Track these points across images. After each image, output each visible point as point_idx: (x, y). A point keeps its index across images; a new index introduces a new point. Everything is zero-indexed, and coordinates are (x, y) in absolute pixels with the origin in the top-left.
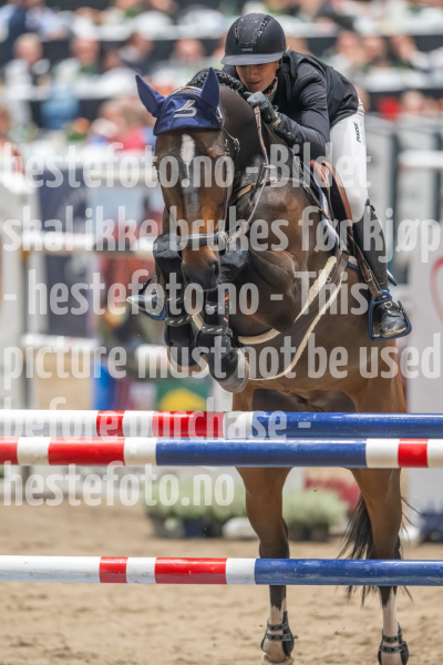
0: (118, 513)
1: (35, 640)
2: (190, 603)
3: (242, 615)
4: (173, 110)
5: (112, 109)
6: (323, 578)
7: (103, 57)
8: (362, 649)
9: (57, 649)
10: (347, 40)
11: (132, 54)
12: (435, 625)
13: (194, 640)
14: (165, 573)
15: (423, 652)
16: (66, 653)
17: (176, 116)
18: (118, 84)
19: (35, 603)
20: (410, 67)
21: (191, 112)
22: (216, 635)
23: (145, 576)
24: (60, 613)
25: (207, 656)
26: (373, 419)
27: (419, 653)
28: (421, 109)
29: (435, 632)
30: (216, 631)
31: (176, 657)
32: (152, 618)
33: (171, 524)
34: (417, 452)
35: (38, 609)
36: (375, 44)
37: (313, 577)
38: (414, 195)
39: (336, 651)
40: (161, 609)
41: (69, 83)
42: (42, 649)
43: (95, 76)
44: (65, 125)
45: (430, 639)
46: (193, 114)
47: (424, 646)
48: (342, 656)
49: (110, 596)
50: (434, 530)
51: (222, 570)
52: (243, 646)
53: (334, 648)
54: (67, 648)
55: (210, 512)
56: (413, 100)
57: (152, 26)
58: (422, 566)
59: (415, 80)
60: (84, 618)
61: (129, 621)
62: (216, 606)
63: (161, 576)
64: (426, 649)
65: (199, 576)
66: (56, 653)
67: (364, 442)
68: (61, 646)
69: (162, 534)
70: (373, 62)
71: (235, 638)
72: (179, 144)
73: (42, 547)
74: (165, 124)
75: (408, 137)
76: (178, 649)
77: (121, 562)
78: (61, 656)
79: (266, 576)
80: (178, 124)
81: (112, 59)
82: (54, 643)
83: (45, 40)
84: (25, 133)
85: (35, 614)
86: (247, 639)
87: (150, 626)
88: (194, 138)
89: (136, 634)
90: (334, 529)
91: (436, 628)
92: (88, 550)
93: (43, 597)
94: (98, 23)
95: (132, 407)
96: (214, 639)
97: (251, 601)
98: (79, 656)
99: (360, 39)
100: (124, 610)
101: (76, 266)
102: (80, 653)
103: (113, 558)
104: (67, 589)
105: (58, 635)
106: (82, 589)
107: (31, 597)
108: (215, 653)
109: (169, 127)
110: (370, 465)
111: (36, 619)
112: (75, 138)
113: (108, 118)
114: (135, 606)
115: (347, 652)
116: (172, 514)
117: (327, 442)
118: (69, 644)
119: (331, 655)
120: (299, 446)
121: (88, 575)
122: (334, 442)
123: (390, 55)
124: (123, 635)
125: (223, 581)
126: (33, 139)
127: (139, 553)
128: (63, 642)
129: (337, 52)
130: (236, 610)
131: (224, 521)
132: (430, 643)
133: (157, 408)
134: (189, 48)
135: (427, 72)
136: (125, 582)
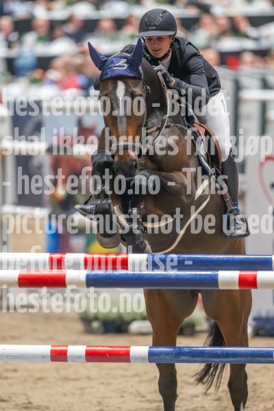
0: (62, 318)
1: (10, 398)
2: (107, 374)
3: (140, 382)
4: (112, 65)
5: (58, 63)
6: (192, 359)
7: (52, 30)
8: (216, 403)
9: (24, 404)
10: (206, 19)
11: (70, 28)
12: (261, 388)
13: (110, 398)
14: (92, 356)
15: (254, 405)
16: (30, 406)
17: (114, 68)
18: (62, 48)
19: (10, 375)
20: (246, 36)
21: (124, 66)
22: (124, 395)
23: (79, 357)
24: (26, 380)
25: (118, 408)
26: (223, 258)
27: (251, 406)
28: (253, 63)
29: (262, 393)
30: (123, 392)
31: (99, 408)
32: (83, 384)
33: (95, 325)
34: (250, 279)
35: (12, 378)
36: (223, 22)
37: (185, 358)
38: (248, 117)
39: (200, 405)
40: (89, 378)
41: (31, 47)
42: (14, 403)
43: (47, 43)
44: (28, 74)
45: (259, 397)
46: (126, 68)
47: (255, 401)
48: (203, 407)
49: (57, 370)
50: (262, 328)
51: (127, 354)
52: (141, 401)
53: (198, 403)
54: (30, 403)
55: (120, 317)
56: (248, 57)
57: (83, 11)
58: (254, 351)
59: (249, 44)
60: (41, 384)
61: (70, 386)
62: (124, 376)
63: (89, 358)
64: (256, 403)
65: (112, 357)
66: (23, 406)
67: (217, 273)
68: (26, 401)
69: (89, 331)
70: (223, 34)
71: (136, 396)
72: (115, 87)
73: (14, 339)
74: (107, 74)
75: (245, 81)
76: (100, 404)
77: (64, 348)
78: (27, 408)
79: (155, 357)
80: (115, 73)
81: (58, 32)
82: (22, 400)
83: (16, 20)
84: (4, 78)
85: (10, 381)
86: (143, 397)
87: (82, 389)
88: (124, 82)
89: (73, 394)
90: (198, 328)
91: (263, 390)
92: (43, 341)
93: (15, 371)
94: (49, 9)
95: (71, 251)
96: (122, 397)
97: (146, 373)
98: (38, 408)
99: (214, 18)
100: (66, 379)
101: (35, 162)
102: (38, 406)
103: (59, 346)
104: (30, 366)
105: (25, 394)
106: (40, 365)
107: (7, 370)
108: (123, 406)
109: (109, 76)
110: (221, 287)
111: (10, 385)
112: (35, 82)
113: (56, 69)
114: (73, 377)
115: (206, 405)
116: (96, 318)
117: (194, 273)
118: (31, 400)
119: (197, 407)
120: (176, 275)
121: (43, 357)
122: (198, 273)
123: (233, 29)
124: (65, 395)
125: (128, 360)
126: (8, 82)
127: (75, 343)
128: (27, 399)
129: (199, 27)
130: (136, 379)
131: (129, 323)
132: (260, 399)
133: (86, 252)
134: (106, 25)
135: (256, 39)
136: (67, 361)
